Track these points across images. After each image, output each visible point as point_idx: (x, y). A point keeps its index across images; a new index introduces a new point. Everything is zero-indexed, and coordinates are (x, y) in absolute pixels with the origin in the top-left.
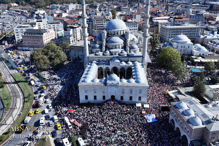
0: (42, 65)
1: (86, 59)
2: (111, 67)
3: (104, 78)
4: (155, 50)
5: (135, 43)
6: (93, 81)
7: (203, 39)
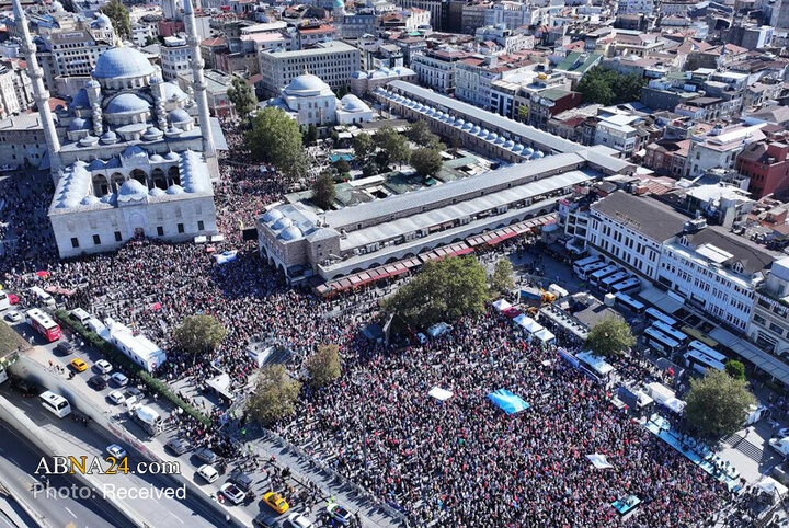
1: (54, 161)
2: (125, 170)
3: (110, 194)
4: (246, 121)
5: (180, 106)
6: (83, 202)
7: (366, 81)
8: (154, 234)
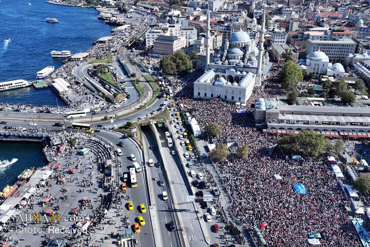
0: (170, 70)
1: (207, 67)
2: (226, 75)
5: (254, 56)
6: (206, 81)
7: (351, 58)
8: (224, 98)
